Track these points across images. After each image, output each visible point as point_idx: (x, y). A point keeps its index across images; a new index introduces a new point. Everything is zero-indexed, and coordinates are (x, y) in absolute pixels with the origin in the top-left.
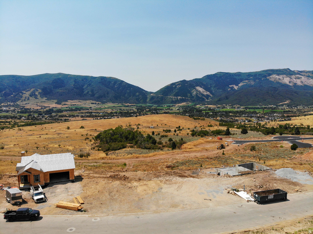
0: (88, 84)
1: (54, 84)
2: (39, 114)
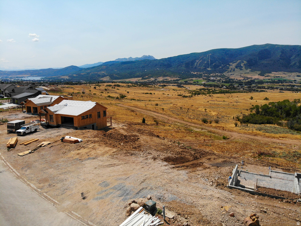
0: (297, 54)
1: (260, 55)
2: (239, 84)
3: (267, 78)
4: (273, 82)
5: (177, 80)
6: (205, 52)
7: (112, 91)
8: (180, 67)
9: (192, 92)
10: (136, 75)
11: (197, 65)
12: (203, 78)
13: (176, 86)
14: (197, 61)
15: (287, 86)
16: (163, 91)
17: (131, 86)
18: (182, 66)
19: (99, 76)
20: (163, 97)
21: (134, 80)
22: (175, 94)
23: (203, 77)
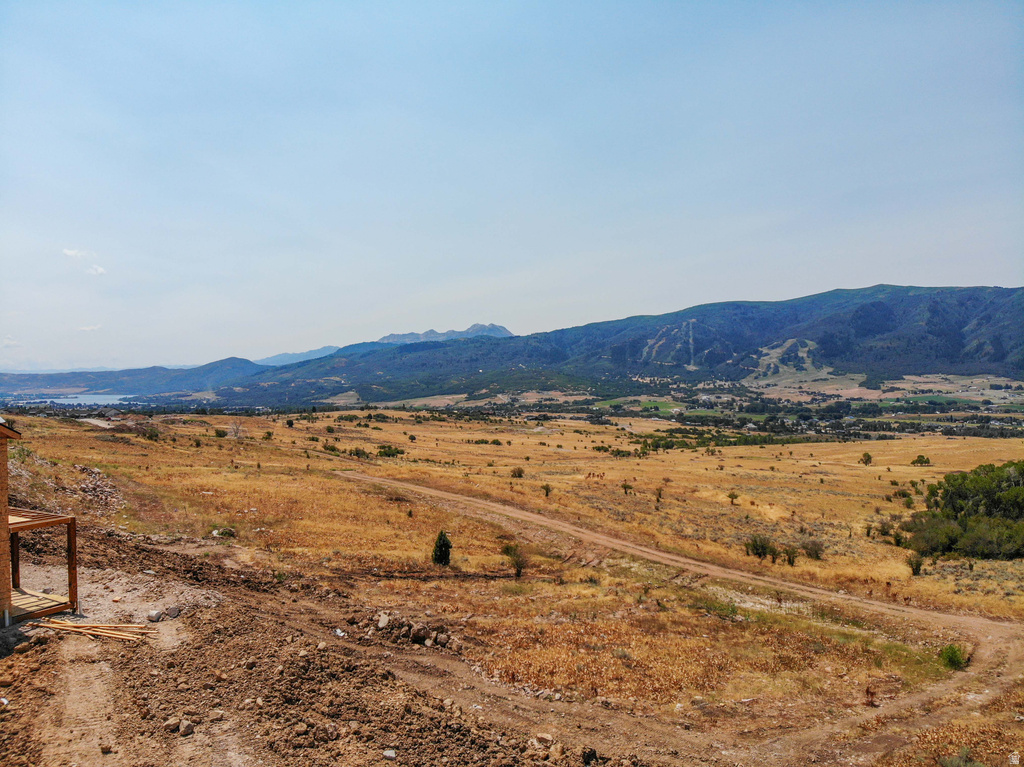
0: (982, 315)
1: (860, 322)
2: (801, 417)
3: (889, 395)
4: (914, 409)
5: (587, 402)
6: (677, 314)
7: (354, 435)
8: (593, 359)
9: (642, 440)
10: (446, 387)
11: (649, 353)
12: (673, 397)
13: (585, 420)
14: (650, 342)
15: (965, 419)
16: (539, 433)
17: (428, 420)
18: (600, 357)
19: (321, 389)
20: (541, 453)
21: (441, 402)
22: (583, 444)
23: (672, 393)
